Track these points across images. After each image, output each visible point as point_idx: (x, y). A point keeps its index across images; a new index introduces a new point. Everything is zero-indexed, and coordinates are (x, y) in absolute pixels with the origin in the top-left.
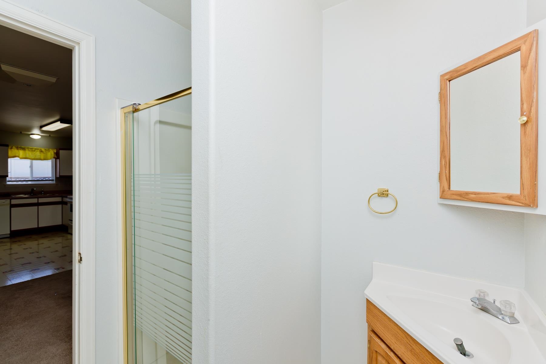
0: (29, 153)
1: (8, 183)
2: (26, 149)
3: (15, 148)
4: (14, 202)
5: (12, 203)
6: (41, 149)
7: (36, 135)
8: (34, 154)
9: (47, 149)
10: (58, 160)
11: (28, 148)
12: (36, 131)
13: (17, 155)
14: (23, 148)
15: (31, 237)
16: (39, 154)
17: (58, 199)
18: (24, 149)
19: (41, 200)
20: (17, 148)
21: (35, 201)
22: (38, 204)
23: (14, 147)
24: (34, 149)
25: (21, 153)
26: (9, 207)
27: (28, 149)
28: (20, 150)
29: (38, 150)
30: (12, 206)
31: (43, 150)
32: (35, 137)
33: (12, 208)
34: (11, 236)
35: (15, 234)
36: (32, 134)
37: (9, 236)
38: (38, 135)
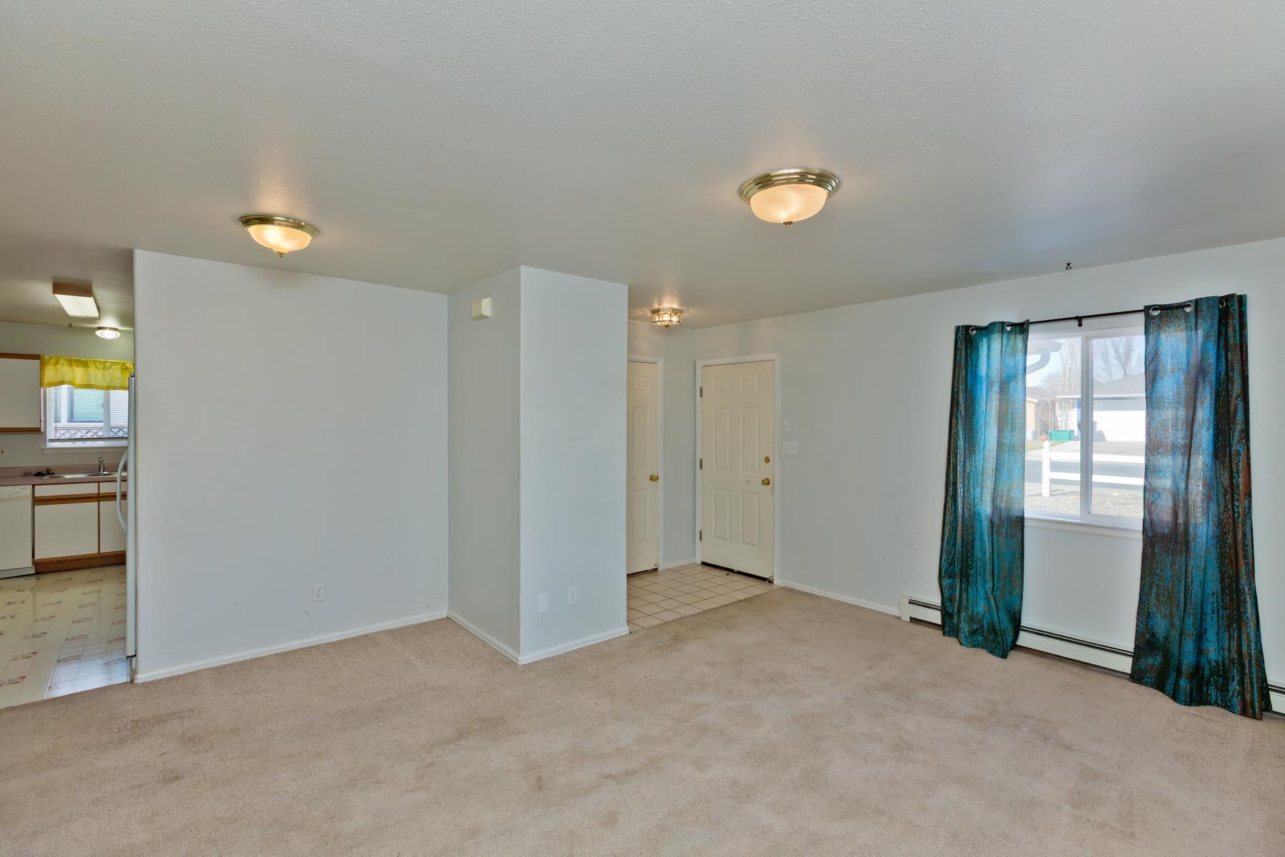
0: (96, 374)
1: (51, 445)
2: (90, 365)
4: (42, 491)
5: (36, 495)
6: (124, 363)
11: (95, 361)
12: (108, 320)
13: (67, 378)
14: (84, 362)
16: (120, 376)
18: (85, 364)
19: (104, 488)
20: (70, 362)
21: (91, 489)
22: (99, 498)
23: (62, 361)
24: (108, 364)
25: (79, 373)
26: (29, 503)
27: (95, 365)
28: (78, 366)
29: (119, 366)
30: (37, 501)
32: (108, 335)
33: (36, 507)
34: (37, 573)
35: (44, 568)
36: (100, 328)
37: (34, 572)
38: (115, 329)
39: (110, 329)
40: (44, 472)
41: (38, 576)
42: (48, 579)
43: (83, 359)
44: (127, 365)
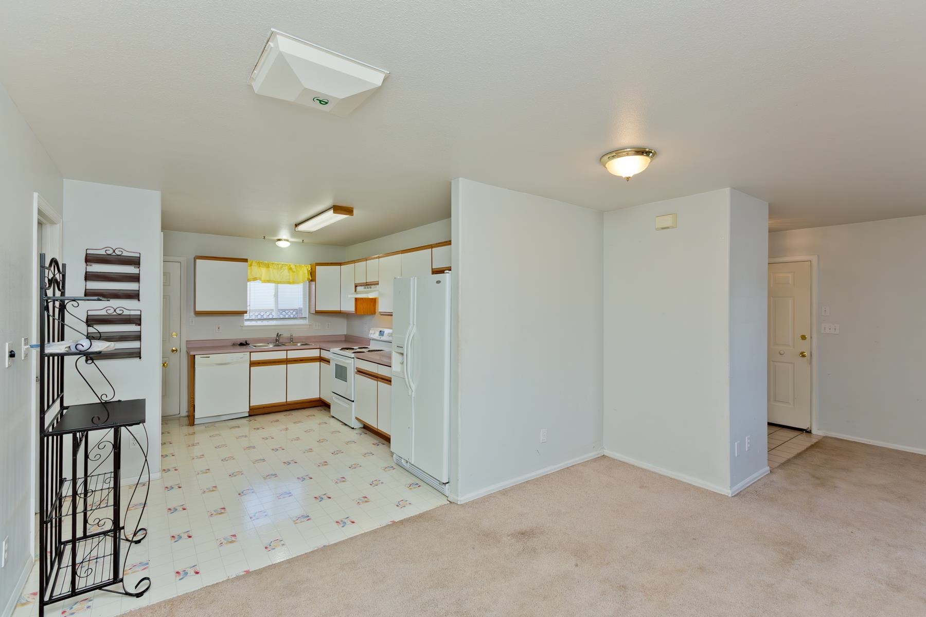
0: (273, 273)
1: (247, 323)
2: (270, 266)
3: (256, 264)
4: (256, 357)
5: (252, 359)
6: (290, 265)
7: (285, 241)
8: (281, 273)
9: (298, 265)
10: (314, 283)
11: (273, 264)
12: (284, 234)
13: (258, 276)
14: (267, 264)
15: (277, 421)
16: (287, 274)
17: (315, 353)
18: (268, 266)
19: (292, 355)
20: (259, 265)
21: (281, 355)
22: (287, 361)
23: (254, 264)
24: (280, 266)
25: (264, 272)
26: (248, 365)
27: (273, 266)
28: (263, 267)
30: (253, 364)
31: (293, 267)
32: (282, 244)
33: (251, 368)
34: (250, 416)
35: (256, 412)
36: (279, 240)
37: (248, 415)
38: (288, 241)
39: (285, 240)
40: (244, 343)
41: (251, 418)
42: (261, 420)
43: (266, 262)
44: (291, 266)
